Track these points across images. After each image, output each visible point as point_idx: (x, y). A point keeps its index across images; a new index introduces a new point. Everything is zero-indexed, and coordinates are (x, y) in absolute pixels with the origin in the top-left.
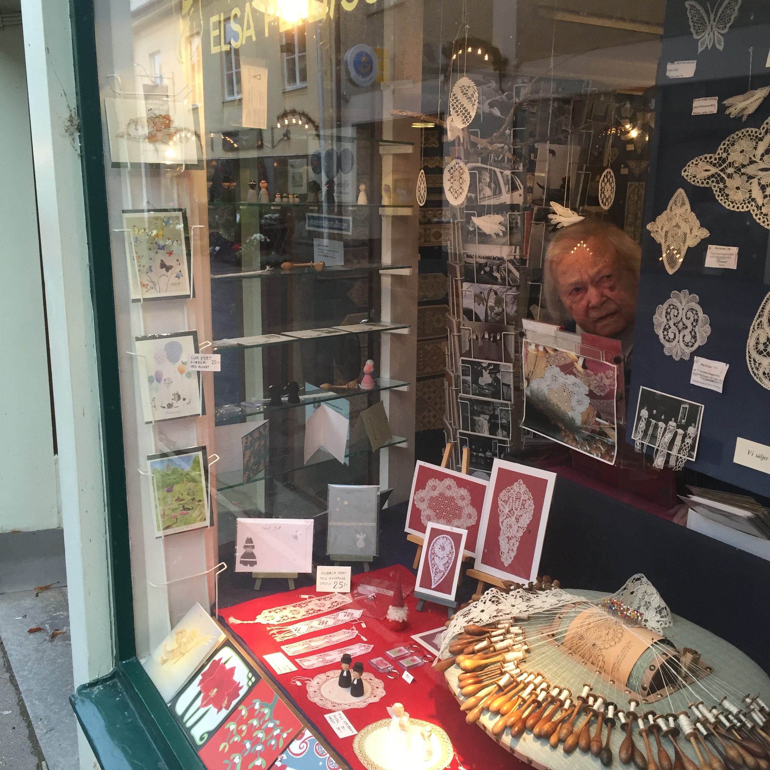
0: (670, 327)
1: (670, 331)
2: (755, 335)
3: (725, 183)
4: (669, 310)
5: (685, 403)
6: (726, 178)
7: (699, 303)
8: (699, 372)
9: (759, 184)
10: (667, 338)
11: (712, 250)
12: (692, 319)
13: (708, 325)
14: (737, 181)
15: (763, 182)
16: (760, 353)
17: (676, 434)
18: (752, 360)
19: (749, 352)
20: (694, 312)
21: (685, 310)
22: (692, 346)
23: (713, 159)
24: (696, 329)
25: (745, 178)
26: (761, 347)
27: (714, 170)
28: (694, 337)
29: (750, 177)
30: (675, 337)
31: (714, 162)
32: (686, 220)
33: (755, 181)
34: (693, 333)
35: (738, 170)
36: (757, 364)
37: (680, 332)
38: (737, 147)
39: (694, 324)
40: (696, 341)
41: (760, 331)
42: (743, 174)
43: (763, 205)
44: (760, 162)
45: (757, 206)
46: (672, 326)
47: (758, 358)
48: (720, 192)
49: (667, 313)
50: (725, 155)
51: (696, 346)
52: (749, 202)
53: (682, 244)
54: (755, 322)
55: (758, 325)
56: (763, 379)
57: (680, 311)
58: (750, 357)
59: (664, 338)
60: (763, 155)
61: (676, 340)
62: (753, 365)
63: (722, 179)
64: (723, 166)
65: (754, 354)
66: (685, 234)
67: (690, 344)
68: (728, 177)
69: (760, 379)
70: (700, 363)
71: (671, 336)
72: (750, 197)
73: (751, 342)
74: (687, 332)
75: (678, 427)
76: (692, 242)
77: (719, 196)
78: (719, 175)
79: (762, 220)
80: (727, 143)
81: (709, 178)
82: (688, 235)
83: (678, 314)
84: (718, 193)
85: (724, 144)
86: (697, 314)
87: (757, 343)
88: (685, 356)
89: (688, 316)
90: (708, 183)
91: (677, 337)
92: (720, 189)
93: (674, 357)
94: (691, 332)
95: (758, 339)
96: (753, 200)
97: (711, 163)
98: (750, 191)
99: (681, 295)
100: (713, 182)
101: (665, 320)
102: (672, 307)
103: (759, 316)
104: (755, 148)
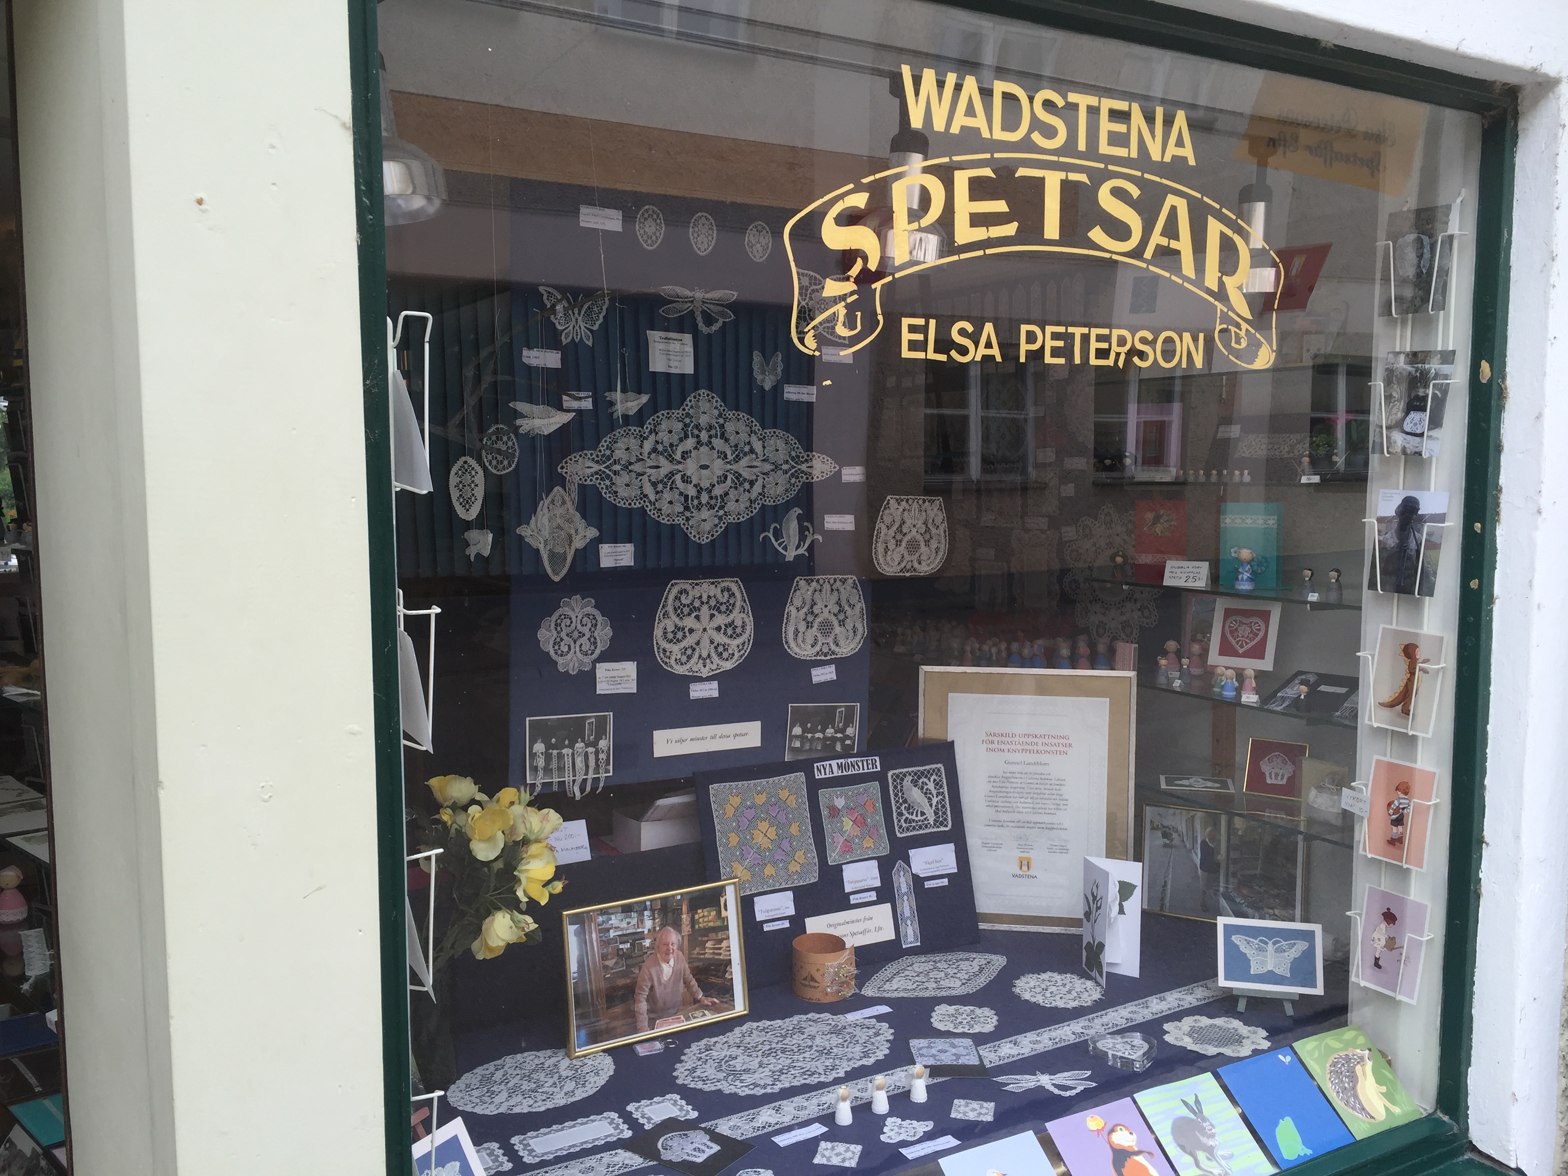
0: (562, 640)
1: (562, 644)
2: (662, 625)
3: (611, 480)
4: (559, 621)
5: (590, 717)
6: (612, 475)
7: (595, 607)
8: (604, 679)
9: (650, 480)
10: (559, 652)
11: (605, 549)
12: (589, 625)
13: (609, 628)
14: (624, 478)
15: (653, 479)
16: (670, 641)
17: (586, 755)
18: (661, 650)
19: (657, 644)
20: (591, 617)
21: (580, 617)
22: (592, 654)
23: (594, 456)
24: (596, 634)
25: (634, 475)
26: (670, 636)
27: (596, 467)
28: (595, 643)
29: (640, 474)
30: (570, 649)
31: (596, 459)
32: (570, 521)
33: (645, 478)
34: (592, 640)
35: (626, 467)
36: (668, 654)
37: (575, 642)
38: (620, 445)
39: (593, 629)
40: (596, 648)
41: (667, 621)
42: (631, 471)
43: (656, 500)
44: (648, 460)
45: (650, 502)
46: (565, 638)
47: (668, 646)
48: (607, 489)
49: (556, 625)
50: (608, 452)
51: (598, 652)
52: (641, 499)
53: (567, 547)
54: (660, 613)
55: (664, 615)
56: (674, 665)
57: (574, 619)
58: (658, 648)
59: (556, 653)
60: (649, 454)
61: (572, 651)
62: (662, 655)
63: (608, 476)
64: (608, 463)
65: (664, 644)
66: (570, 536)
67: (590, 652)
68: (615, 475)
69: (671, 667)
70: (603, 671)
71: (566, 649)
72: (642, 493)
73: (658, 632)
74: (584, 640)
75: (587, 746)
76: (579, 543)
77: (605, 493)
78: (604, 472)
79: (657, 515)
80: (609, 440)
81: (592, 475)
82: (574, 536)
83: (571, 622)
84: (605, 490)
85: (606, 441)
86: (595, 619)
87: (665, 633)
88: (585, 667)
89: (584, 622)
90: (591, 480)
91: (572, 647)
92: (607, 486)
93: (571, 672)
94: (589, 639)
95: (665, 629)
96: (646, 496)
97: (593, 459)
98: (641, 487)
99: (573, 602)
100: (597, 479)
101: (555, 633)
102: (563, 617)
103: (663, 607)
104: (641, 447)
